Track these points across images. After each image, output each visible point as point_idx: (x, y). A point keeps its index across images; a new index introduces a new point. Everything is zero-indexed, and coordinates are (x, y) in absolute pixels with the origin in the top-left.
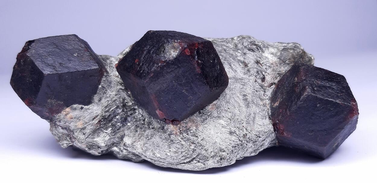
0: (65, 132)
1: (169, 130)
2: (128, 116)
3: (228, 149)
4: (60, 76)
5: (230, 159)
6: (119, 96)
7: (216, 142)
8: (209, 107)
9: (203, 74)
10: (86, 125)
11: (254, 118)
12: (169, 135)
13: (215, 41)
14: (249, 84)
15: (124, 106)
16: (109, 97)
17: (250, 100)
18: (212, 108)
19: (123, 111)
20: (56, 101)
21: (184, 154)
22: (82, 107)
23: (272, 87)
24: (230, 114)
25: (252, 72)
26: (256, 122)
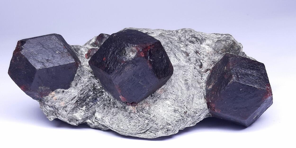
0: (51, 109)
1: (129, 110)
2: (98, 97)
3: (173, 123)
4: (48, 70)
5: (174, 130)
6: (90, 82)
7: (164, 118)
8: (159, 91)
9: (154, 70)
10: (67, 104)
11: (193, 98)
12: (130, 113)
13: (163, 34)
14: (189, 70)
15: (95, 89)
16: (83, 83)
17: (190, 84)
18: (161, 92)
19: (94, 93)
20: (45, 88)
21: (140, 127)
22: (63, 91)
23: (207, 72)
24: (174, 96)
25: (192, 61)
26: (194, 101)
